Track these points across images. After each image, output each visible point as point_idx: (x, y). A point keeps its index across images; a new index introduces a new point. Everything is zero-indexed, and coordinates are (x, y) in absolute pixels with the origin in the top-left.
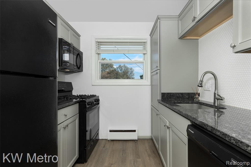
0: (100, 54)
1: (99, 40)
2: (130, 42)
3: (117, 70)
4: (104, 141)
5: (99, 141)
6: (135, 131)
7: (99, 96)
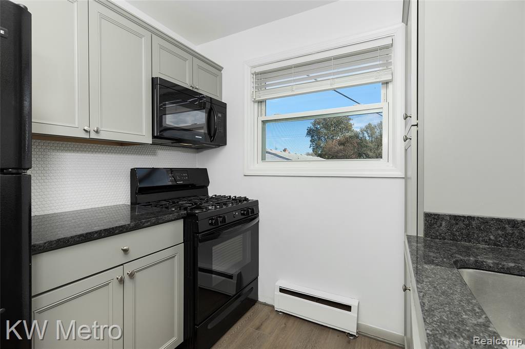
0: (263, 101)
1: (258, 70)
2: (336, 58)
3: (361, 136)
4: (266, 309)
5: (256, 306)
6: (348, 308)
7: (257, 201)
